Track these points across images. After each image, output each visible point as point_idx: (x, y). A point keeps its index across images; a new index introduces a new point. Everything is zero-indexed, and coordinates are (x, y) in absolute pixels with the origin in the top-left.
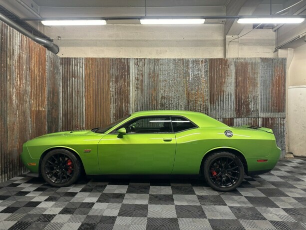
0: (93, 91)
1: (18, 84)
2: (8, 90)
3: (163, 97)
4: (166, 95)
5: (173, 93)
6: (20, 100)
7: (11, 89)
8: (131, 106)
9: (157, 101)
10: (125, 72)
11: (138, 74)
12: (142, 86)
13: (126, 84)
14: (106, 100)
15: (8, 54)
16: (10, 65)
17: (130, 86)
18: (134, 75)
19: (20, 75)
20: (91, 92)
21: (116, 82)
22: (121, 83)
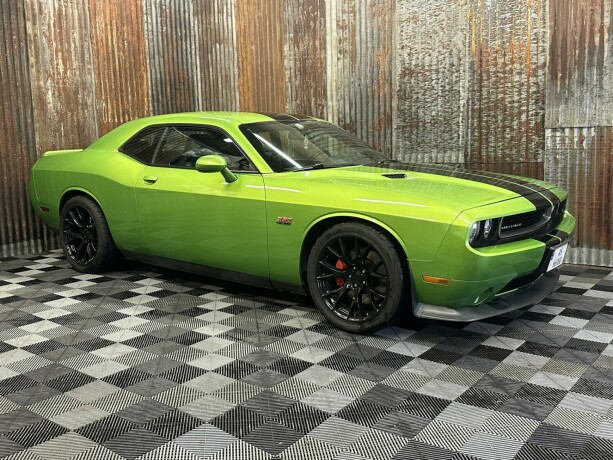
0: (252, 74)
1: (61, 70)
2: (34, 84)
3: (408, 72)
4: (413, 63)
5: (435, 54)
6: (68, 103)
7: (42, 83)
8: (330, 103)
9: (391, 84)
10: (313, 11)
11: (343, 12)
12: (353, 44)
13: (317, 43)
14: (277, 94)
15: (29, 15)
16: (35, 36)
17: (325, 49)
18: (334, 16)
19: (63, 52)
20: (249, 74)
21: (296, 42)
22: (306, 42)
